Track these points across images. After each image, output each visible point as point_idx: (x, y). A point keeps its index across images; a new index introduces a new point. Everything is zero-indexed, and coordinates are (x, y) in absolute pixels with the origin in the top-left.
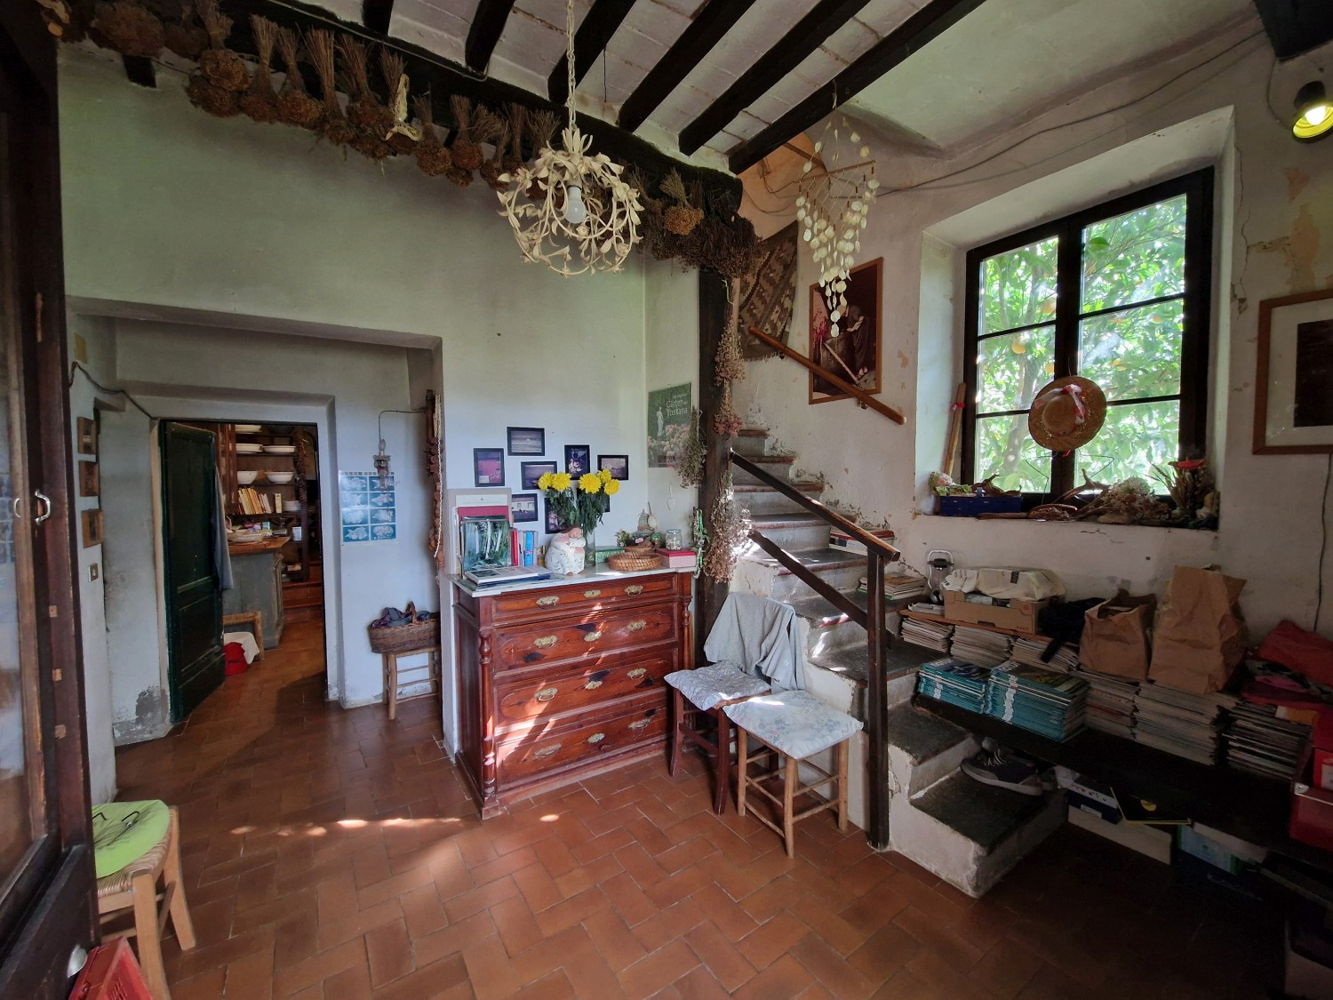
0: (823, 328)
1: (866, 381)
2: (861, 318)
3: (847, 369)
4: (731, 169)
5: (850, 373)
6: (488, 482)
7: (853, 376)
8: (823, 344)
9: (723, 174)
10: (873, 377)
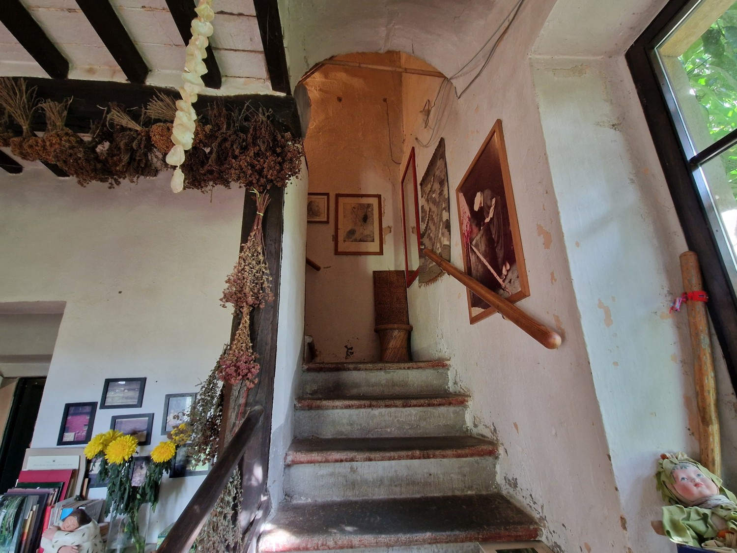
0: (468, 229)
1: (510, 282)
2: (494, 201)
3: (492, 271)
4: (274, 89)
5: (495, 275)
6: (72, 439)
7: (498, 278)
8: (471, 247)
9: (266, 96)
10: (515, 275)
